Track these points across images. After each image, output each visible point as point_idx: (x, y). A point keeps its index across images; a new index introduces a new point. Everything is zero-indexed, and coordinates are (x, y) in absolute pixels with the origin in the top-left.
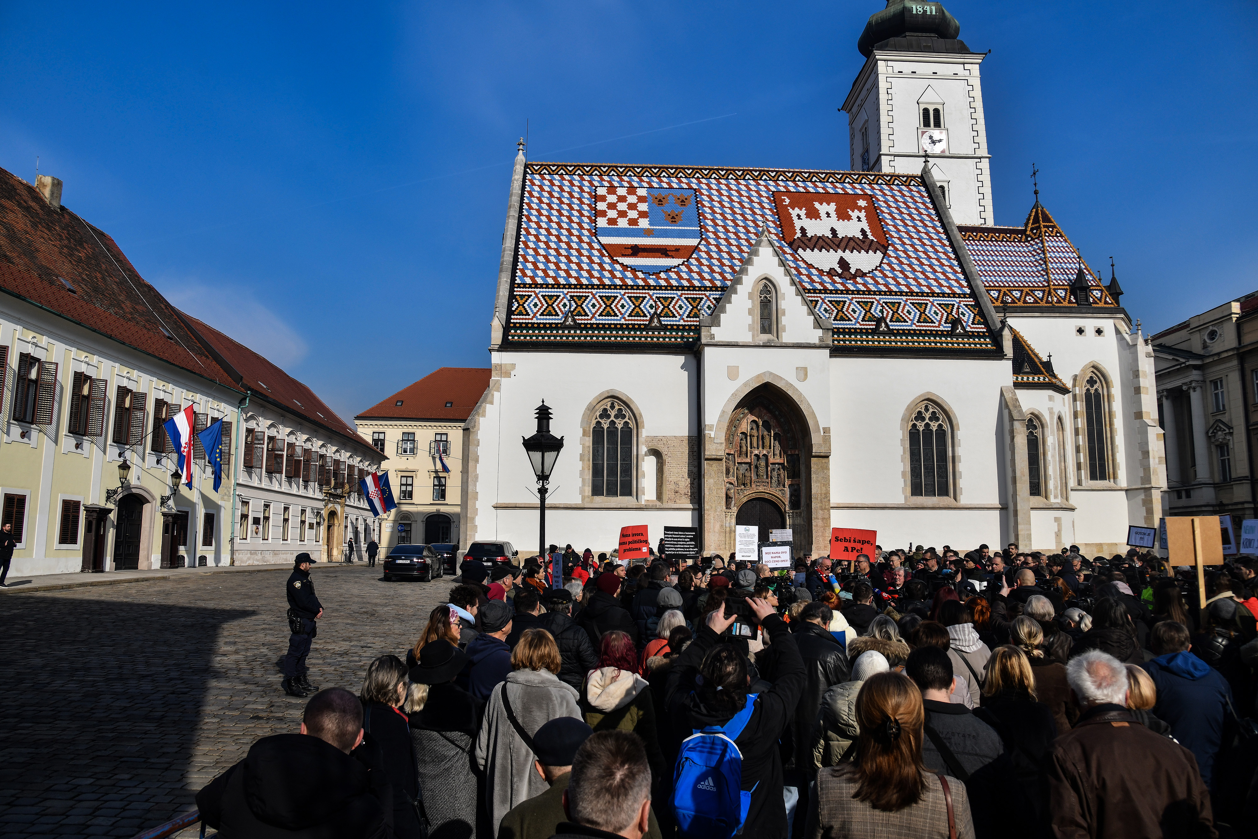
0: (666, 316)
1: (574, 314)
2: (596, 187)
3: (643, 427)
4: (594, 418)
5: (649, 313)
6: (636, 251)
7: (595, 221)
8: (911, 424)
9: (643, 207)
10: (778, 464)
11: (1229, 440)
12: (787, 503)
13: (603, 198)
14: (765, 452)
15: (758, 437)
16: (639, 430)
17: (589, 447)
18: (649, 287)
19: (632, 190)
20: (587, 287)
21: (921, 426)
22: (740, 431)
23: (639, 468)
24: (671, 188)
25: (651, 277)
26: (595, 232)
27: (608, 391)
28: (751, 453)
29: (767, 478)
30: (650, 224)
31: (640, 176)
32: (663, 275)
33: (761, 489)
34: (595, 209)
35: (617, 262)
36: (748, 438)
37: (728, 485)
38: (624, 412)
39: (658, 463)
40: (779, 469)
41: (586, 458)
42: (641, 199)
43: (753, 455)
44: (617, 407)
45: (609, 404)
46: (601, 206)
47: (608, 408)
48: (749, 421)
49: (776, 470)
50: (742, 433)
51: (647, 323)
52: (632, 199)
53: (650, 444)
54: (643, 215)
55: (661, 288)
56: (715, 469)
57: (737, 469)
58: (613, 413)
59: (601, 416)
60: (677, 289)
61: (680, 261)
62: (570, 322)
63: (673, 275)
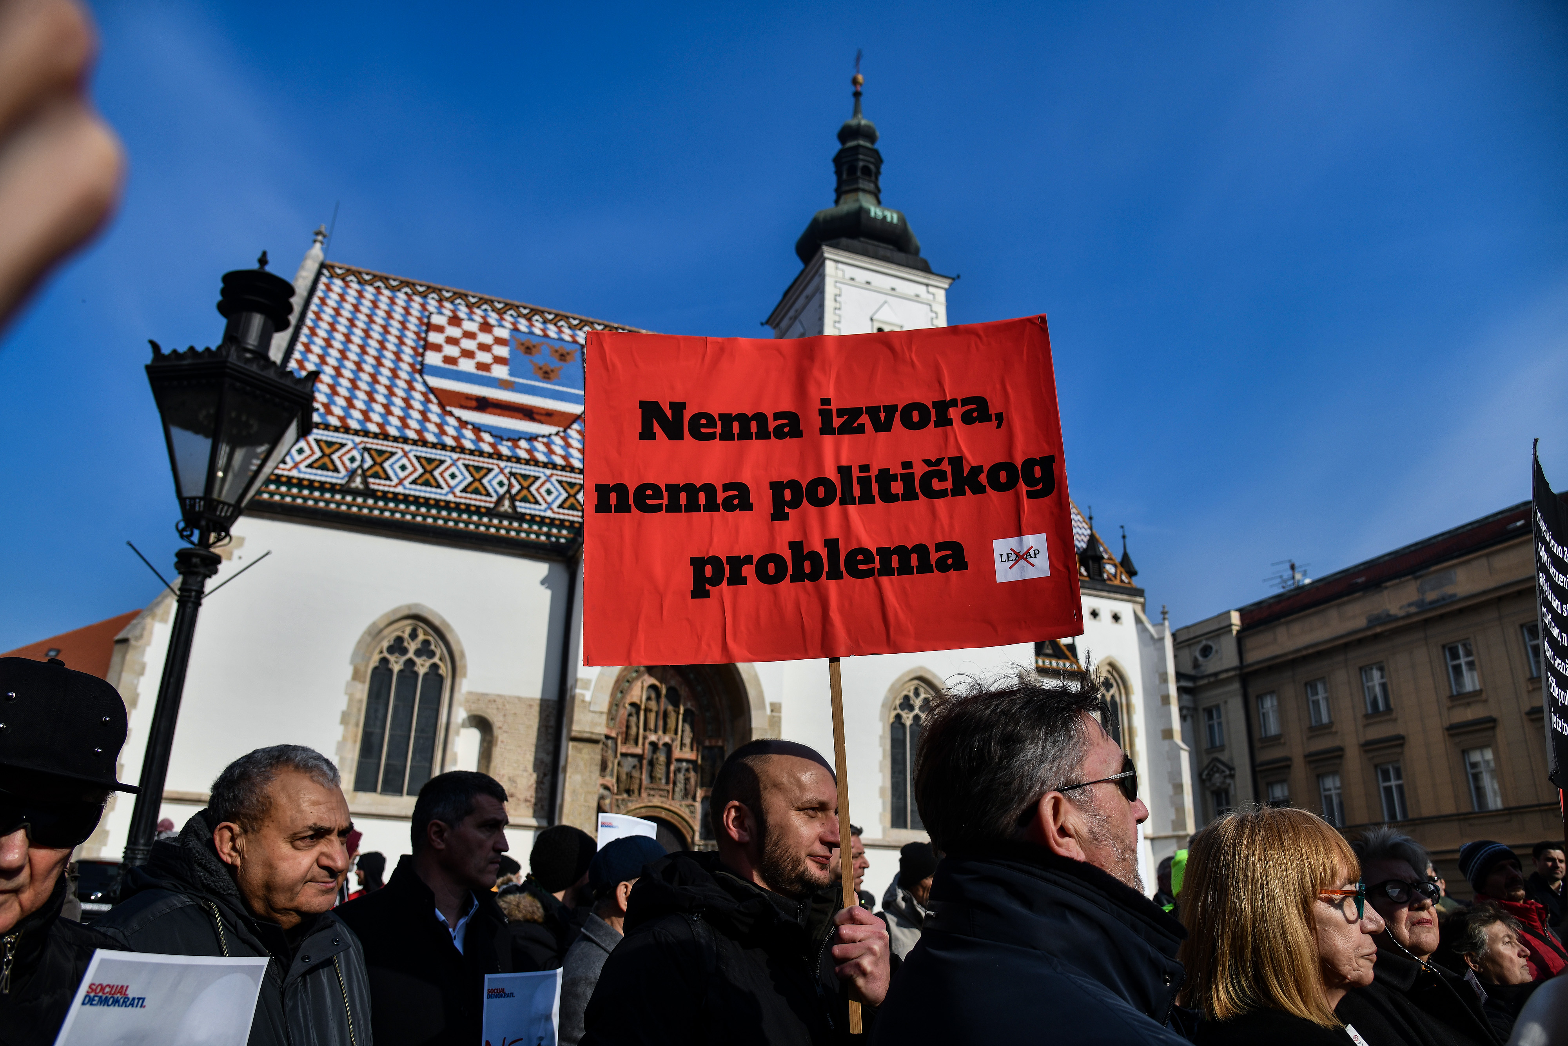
0: (524, 500)
1: (369, 473)
2: (431, 313)
3: (465, 675)
4: (378, 650)
5: (496, 492)
6: (483, 405)
7: (422, 355)
8: (894, 713)
9: (502, 351)
10: (688, 761)
11: (1229, 785)
12: (697, 827)
13: (440, 329)
14: (667, 739)
15: (657, 713)
16: (458, 680)
17: (360, 701)
18: (500, 457)
19: (486, 327)
20: (396, 439)
21: (908, 719)
22: (628, 700)
23: (449, 746)
24: (546, 336)
25: (505, 443)
26: (421, 369)
27: (409, 607)
28: (645, 738)
29: (667, 783)
30: (511, 374)
31: (501, 313)
32: (523, 443)
33: (656, 801)
34: (425, 340)
35: (451, 414)
36: (642, 713)
37: (602, 791)
38: (433, 647)
39: (483, 741)
40: (687, 770)
41: (353, 721)
42: (499, 341)
43: (647, 742)
44: (421, 637)
45: (408, 630)
46: (434, 337)
47: (406, 635)
48: (646, 685)
49: (683, 771)
50: (633, 704)
51: (492, 506)
52: (485, 338)
53: (474, 707)
54: (499, 360)
55: (518, 460)
56: (586, 757)
57: (619, 764)
58: (412, 647)
59: (391, 650)
60: (545, 465)
61: (553, 430)
62: (358, 483)
63: (540, 447)
